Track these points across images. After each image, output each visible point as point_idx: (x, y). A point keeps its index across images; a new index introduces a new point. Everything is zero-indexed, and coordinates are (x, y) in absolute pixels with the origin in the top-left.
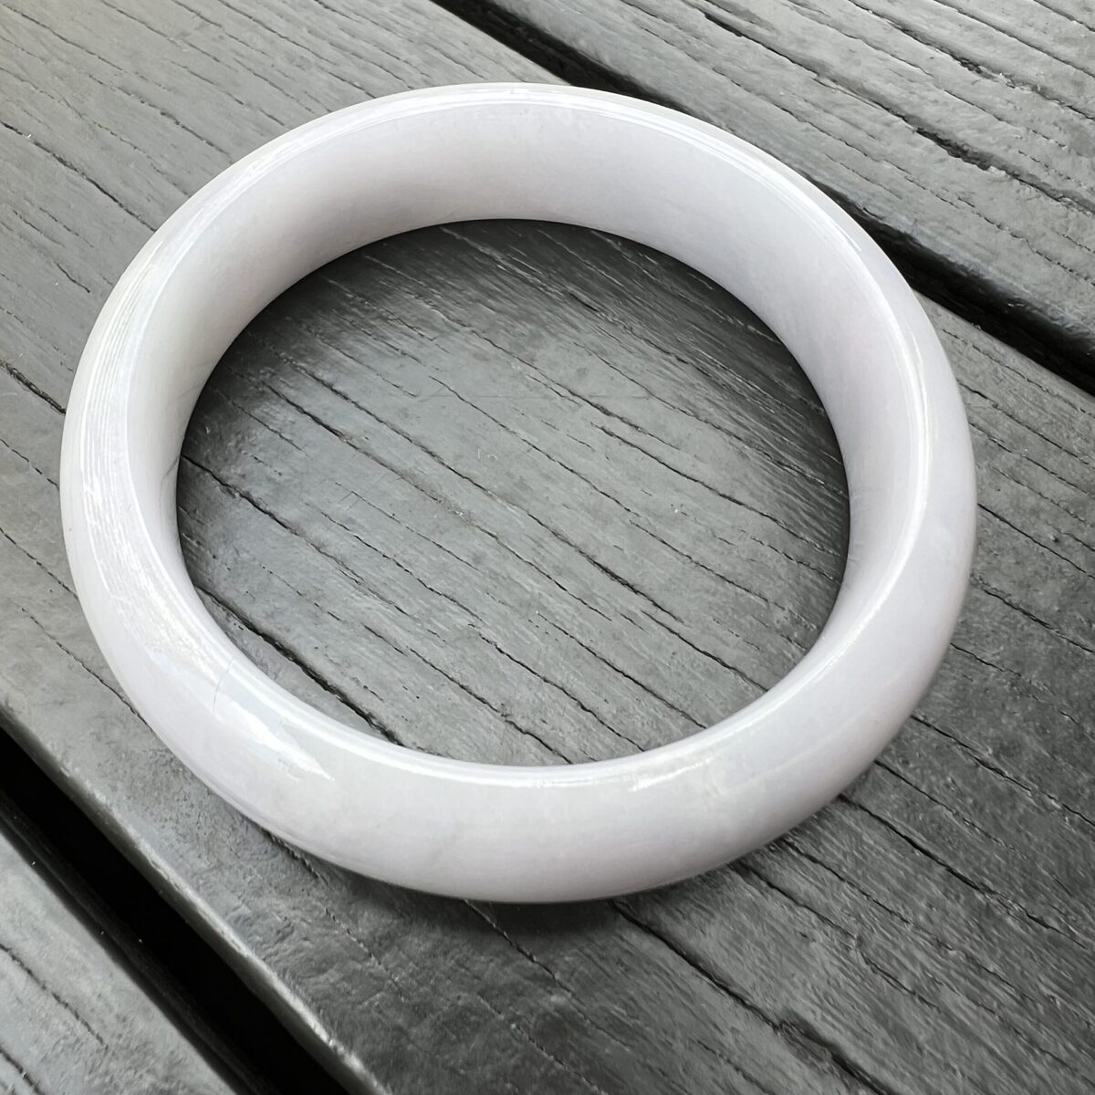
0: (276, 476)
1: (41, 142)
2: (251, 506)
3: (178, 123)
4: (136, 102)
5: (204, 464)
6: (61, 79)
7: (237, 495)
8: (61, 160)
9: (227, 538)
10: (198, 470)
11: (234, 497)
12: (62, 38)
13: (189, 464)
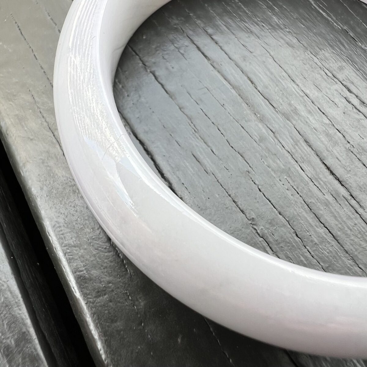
0: (170, 68)
2: (153, 78)
5: (137, 52)
7: (149, 70)
9: (137, 89)
10: (134, 53)
11: (147, 71)
13: (130, 49)
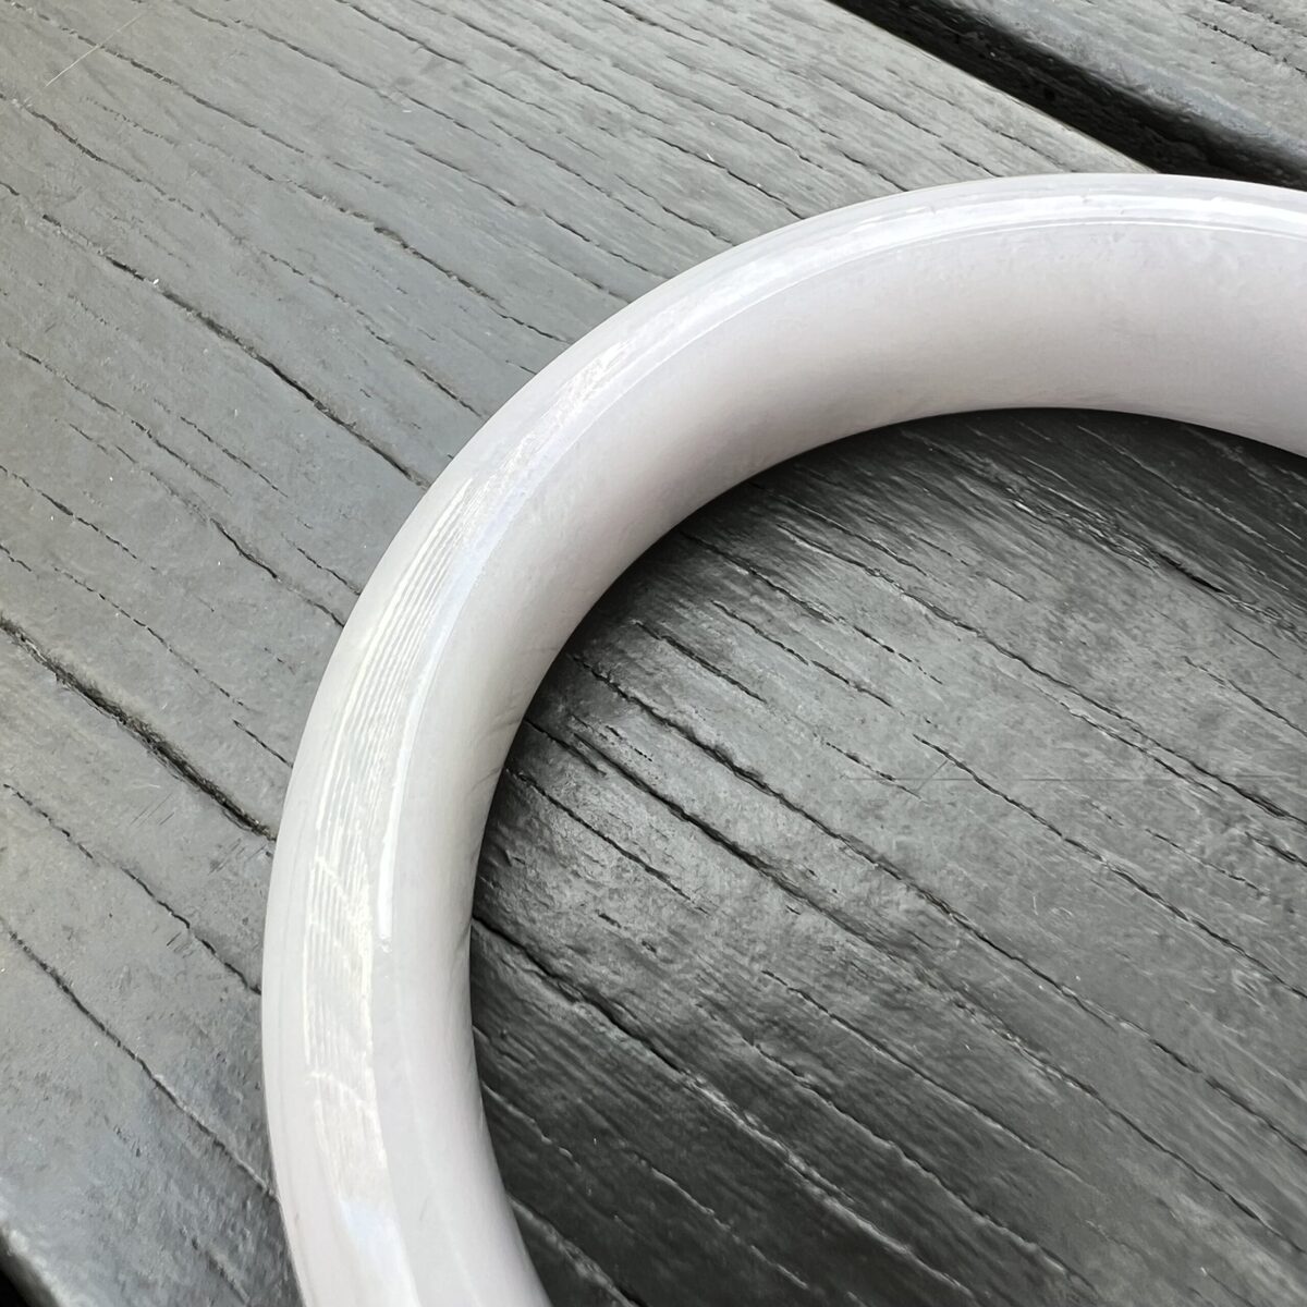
0: (642, 951)
1: (175, 291)
3: (405, 246)
4: (332, 210)
6: (203, 174)
8: (211, 324)
12: (199, 101)
